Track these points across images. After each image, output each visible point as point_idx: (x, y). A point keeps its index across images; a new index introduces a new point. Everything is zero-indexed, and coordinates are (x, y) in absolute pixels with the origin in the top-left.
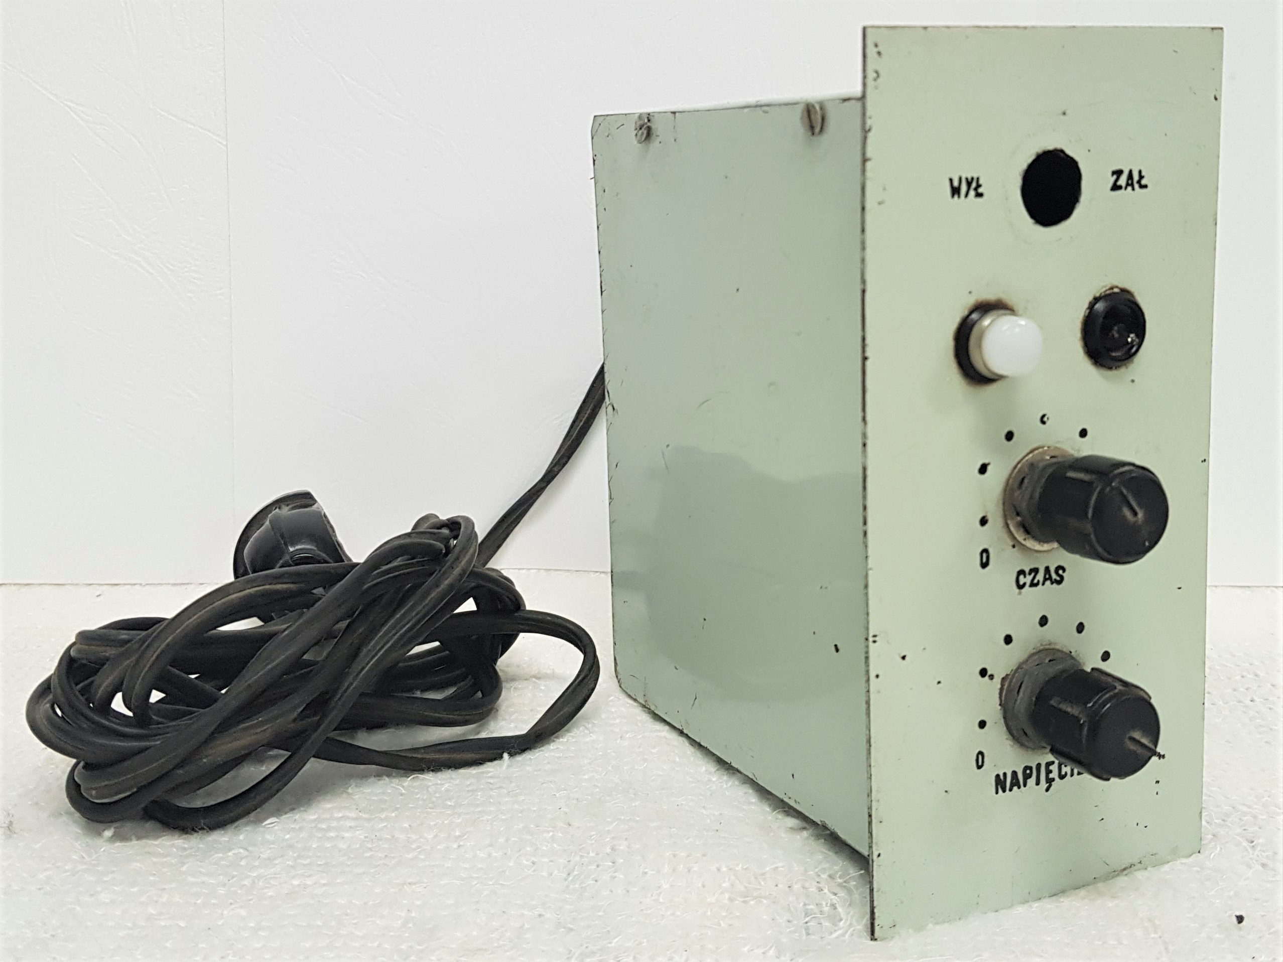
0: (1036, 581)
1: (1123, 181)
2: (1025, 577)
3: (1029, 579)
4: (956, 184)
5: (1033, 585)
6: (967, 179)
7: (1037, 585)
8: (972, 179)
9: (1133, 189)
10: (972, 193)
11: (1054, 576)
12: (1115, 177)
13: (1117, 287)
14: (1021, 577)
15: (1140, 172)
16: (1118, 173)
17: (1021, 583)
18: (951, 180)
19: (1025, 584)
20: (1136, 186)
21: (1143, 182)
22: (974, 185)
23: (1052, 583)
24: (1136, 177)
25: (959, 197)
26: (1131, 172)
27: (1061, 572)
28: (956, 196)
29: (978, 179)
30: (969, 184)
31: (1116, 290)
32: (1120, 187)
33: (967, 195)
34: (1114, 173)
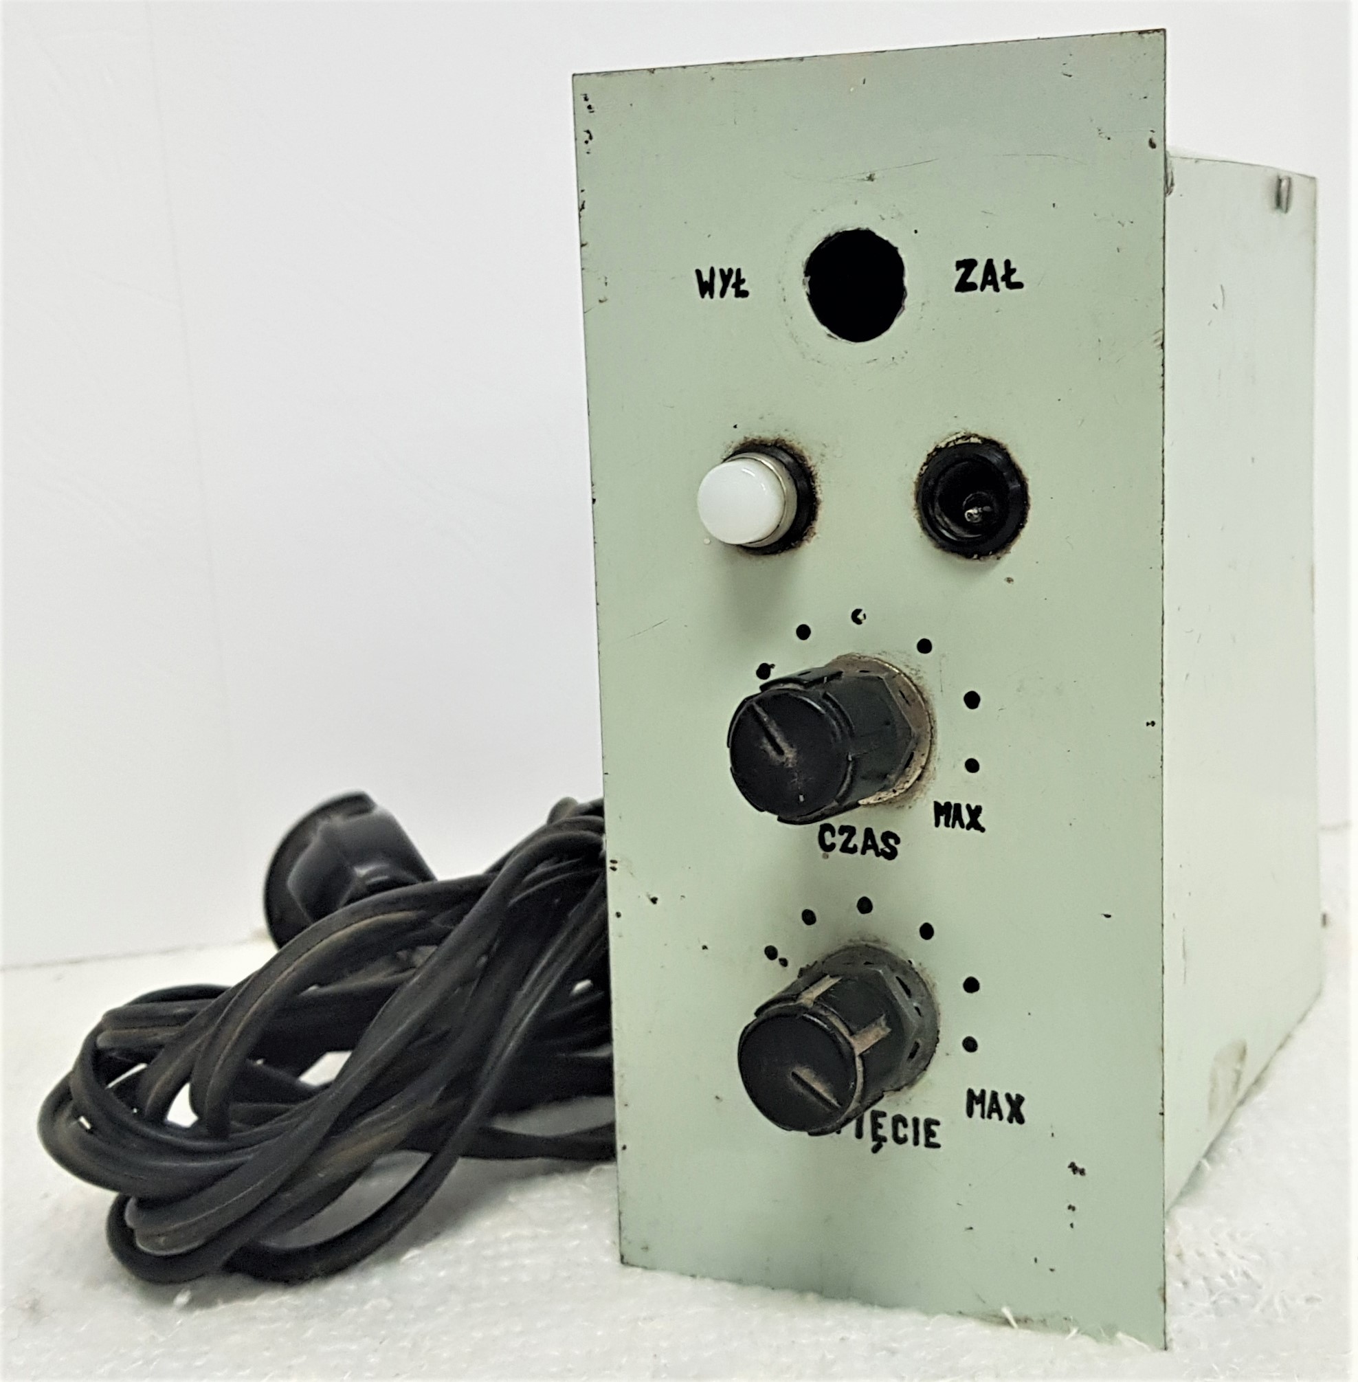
0: (851, 845)
1: (976, 276)
2: (833, 835)
3: (839, 840)
4: (706, 277)
5: (845, 849)
6: (722, 271)
7: (854, 850)
8: (730, 271)
9: (997, 289)
10: (731, 291)
11: (881, 845)
12: (962, 270)
13: (976, 436)
14: (828, 834)
15: (1007, 263)
16: (968, 265)
17: (828, 843)
18: (699, 273)
19: (833, 846)
20: (1002, 285)
21: (1014, 278)
22: (733, 280)
23: (878, 854)
24: (1000, 271)
25: (712, 296)
26: (990, 262)
27: (892, 842)
28: (707, 295)
29: (739, 271)
30: (726, 278)
31: (973, 440)
32: (973, 287)
33: (723, 294)
34: (959, 265)
